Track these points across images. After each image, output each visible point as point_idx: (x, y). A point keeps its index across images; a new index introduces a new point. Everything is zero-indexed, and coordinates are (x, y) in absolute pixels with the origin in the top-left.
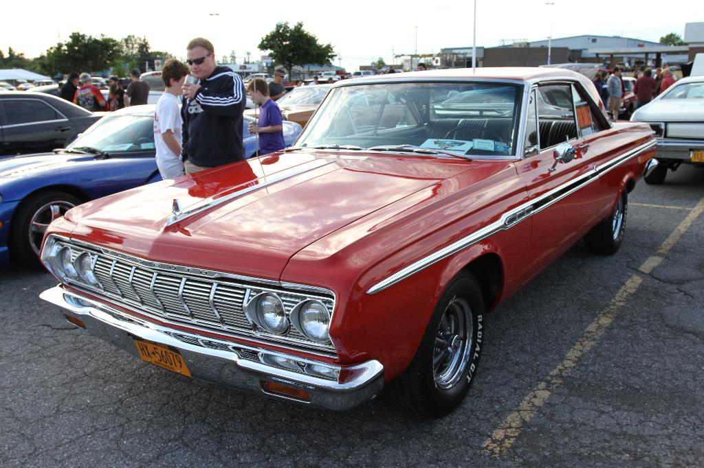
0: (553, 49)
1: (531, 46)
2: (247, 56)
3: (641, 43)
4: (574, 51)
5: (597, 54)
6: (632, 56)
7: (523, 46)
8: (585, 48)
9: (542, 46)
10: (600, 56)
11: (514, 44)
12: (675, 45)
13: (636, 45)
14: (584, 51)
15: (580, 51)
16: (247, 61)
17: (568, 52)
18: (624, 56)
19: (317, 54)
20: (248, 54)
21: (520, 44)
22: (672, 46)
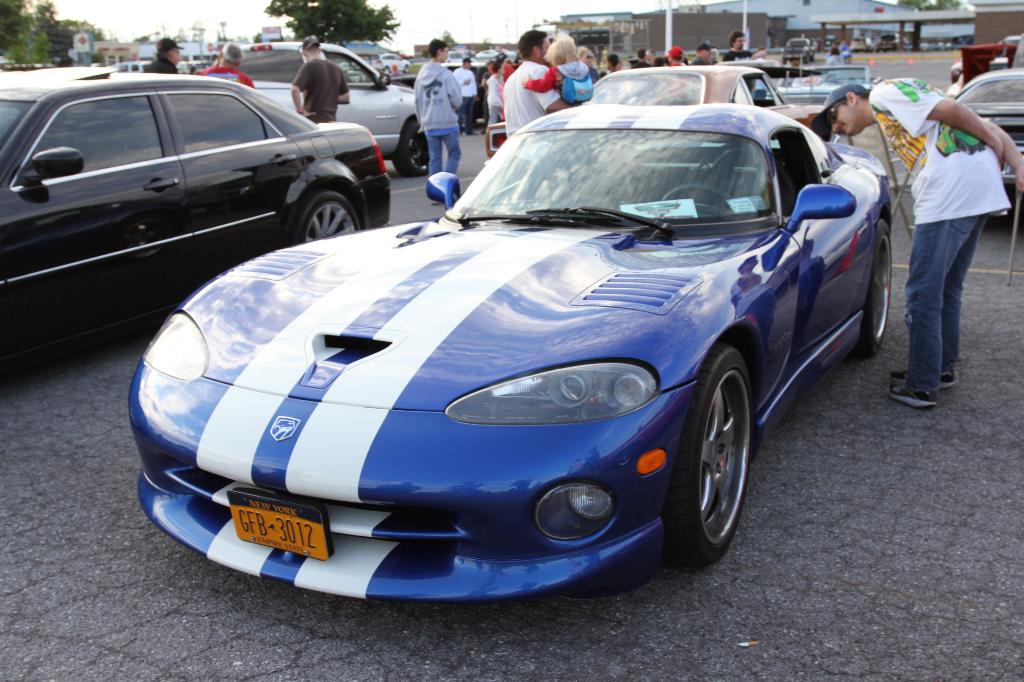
0: (750, 15)
1: (708, 11)
2: (220, 28)
3: (880, 6)
4: (776, 20)
5: (824, 24)
6: (865, 27)
7: (695, 11)
8: (793, 13)
9: (725, 11)
10: (828, 27)
11: (681, 7)
12: (920, 9)
13: (873, 8)
14: (791, 20)
15: (784, 19)
16: (222, 36)
17: (768, 21)
18: (855, 27)
19: (369, 24)
20: (223, 24)
21: (691, 8)
22: (916, 11)
